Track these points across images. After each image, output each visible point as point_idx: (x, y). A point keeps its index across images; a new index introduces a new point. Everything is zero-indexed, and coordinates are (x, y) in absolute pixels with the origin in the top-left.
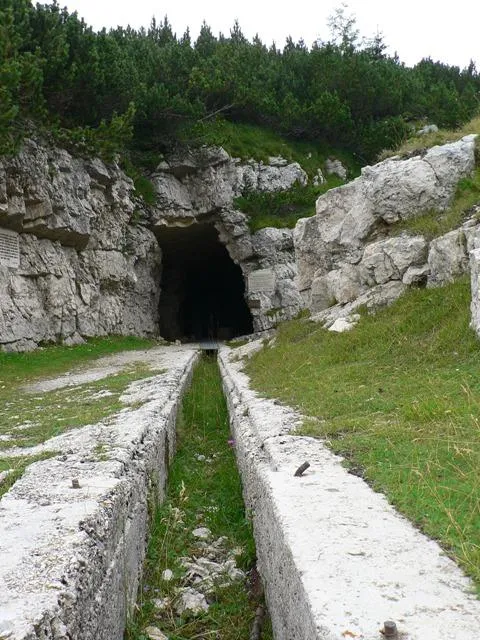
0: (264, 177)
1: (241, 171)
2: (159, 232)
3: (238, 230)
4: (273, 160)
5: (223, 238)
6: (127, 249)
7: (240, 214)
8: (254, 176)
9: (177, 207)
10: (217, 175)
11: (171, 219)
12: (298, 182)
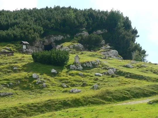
0: (58, 38)
1: (55, 37)
2: (45, 45)
3: (54, 45)
4: (59, 36)
5: (52, 46)
6: (41, 48)
7: (54, 43)
8: (56, 38)
9: (47, 42)
10: (52, 38)
11: (46, 44)
12: (62, 38)
